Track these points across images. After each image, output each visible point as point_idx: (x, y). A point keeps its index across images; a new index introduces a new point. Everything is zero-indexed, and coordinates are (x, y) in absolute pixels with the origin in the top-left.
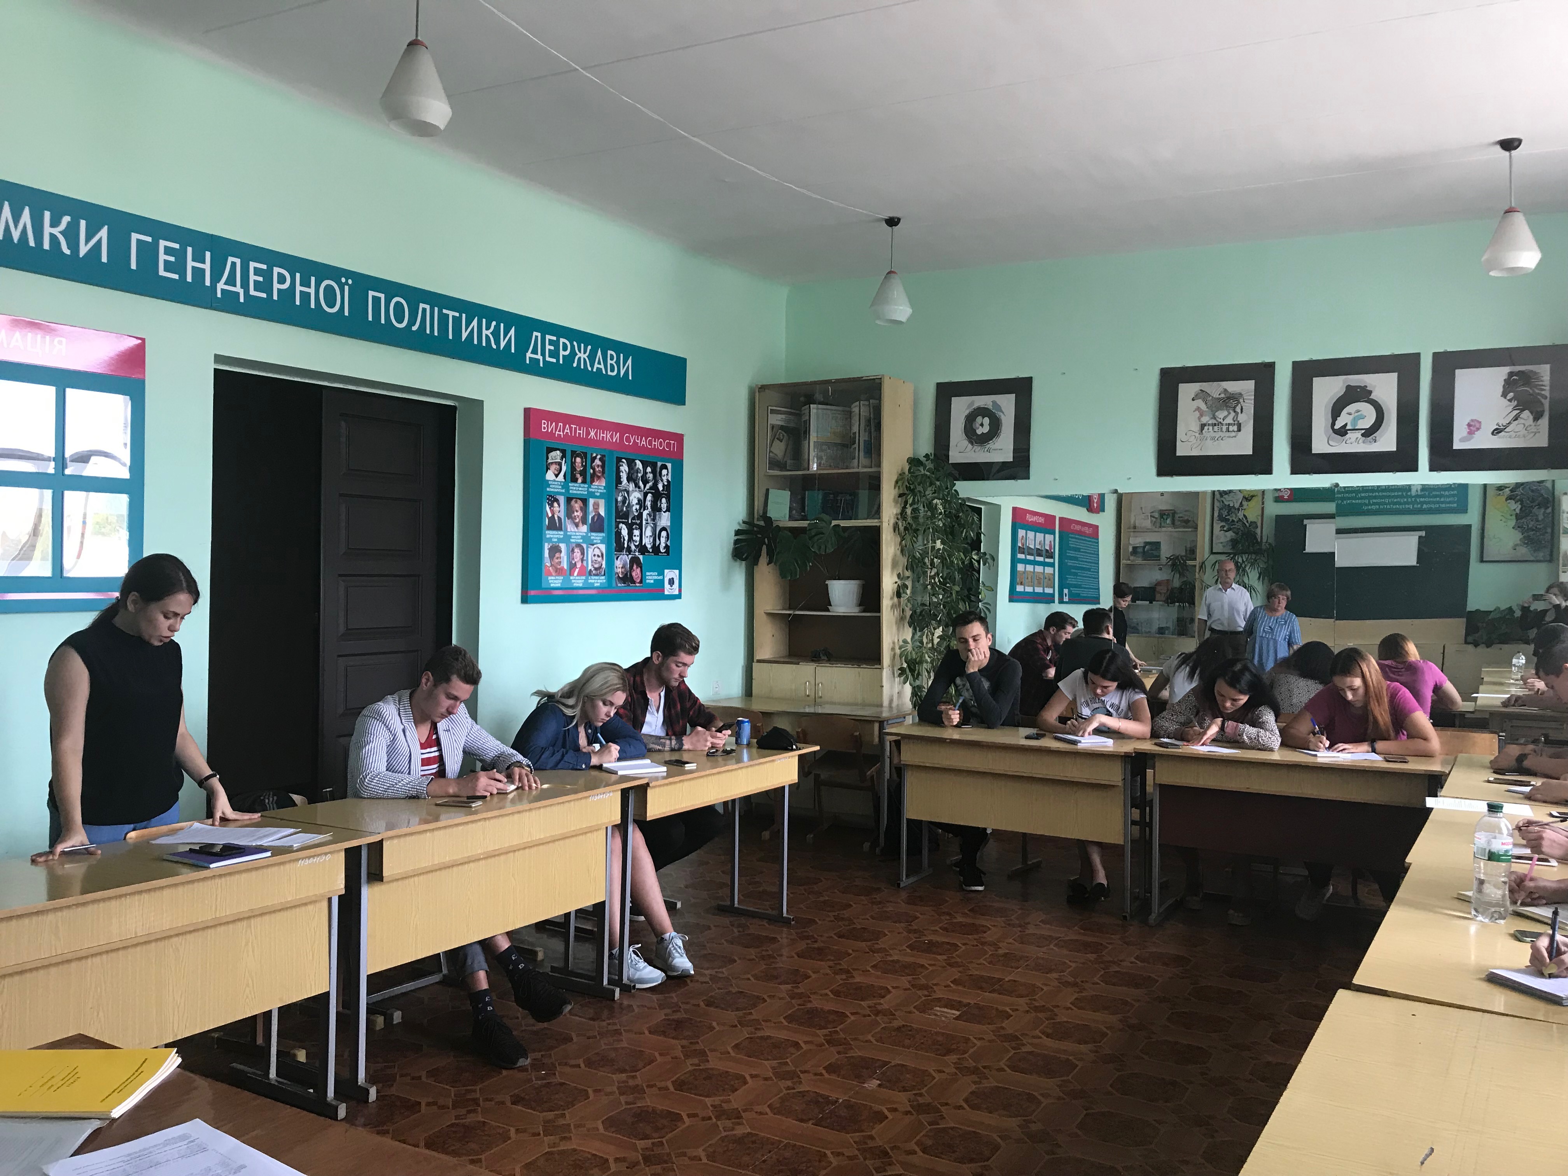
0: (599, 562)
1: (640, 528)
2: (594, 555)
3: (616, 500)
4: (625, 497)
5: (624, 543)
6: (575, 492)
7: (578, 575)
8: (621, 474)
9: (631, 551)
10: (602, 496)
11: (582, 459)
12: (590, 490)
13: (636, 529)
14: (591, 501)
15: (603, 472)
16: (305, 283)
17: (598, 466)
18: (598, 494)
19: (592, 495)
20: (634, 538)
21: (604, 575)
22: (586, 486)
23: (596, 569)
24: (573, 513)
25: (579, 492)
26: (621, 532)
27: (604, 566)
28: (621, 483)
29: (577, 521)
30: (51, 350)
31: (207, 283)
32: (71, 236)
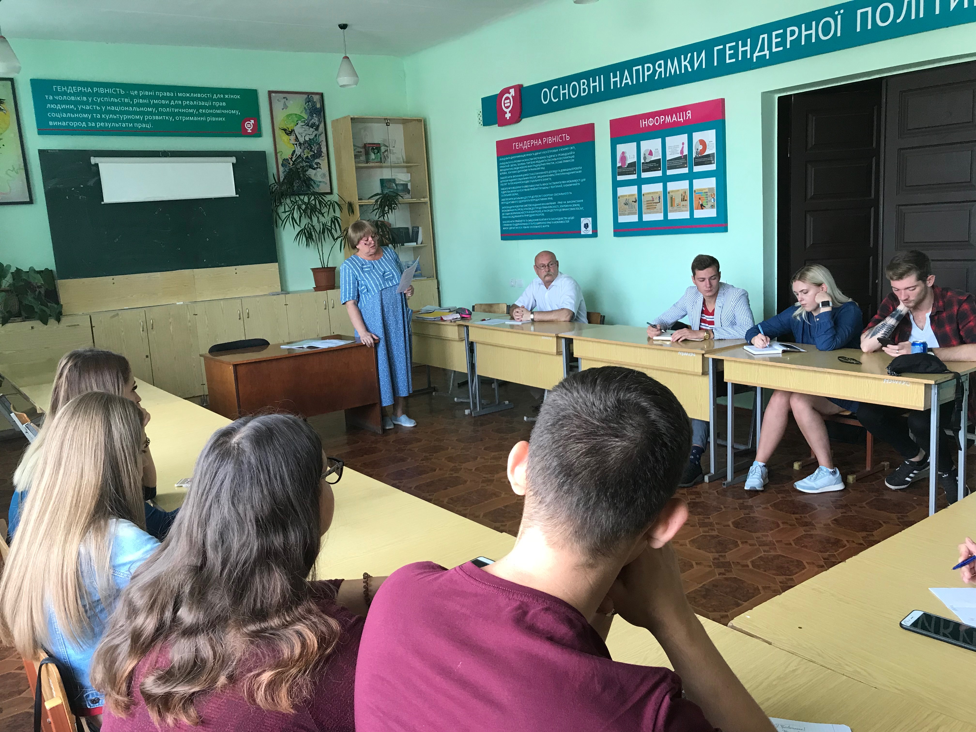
16: (808, 28)
30: (686, 118)
31: (749, 57)
32: (691, 62)
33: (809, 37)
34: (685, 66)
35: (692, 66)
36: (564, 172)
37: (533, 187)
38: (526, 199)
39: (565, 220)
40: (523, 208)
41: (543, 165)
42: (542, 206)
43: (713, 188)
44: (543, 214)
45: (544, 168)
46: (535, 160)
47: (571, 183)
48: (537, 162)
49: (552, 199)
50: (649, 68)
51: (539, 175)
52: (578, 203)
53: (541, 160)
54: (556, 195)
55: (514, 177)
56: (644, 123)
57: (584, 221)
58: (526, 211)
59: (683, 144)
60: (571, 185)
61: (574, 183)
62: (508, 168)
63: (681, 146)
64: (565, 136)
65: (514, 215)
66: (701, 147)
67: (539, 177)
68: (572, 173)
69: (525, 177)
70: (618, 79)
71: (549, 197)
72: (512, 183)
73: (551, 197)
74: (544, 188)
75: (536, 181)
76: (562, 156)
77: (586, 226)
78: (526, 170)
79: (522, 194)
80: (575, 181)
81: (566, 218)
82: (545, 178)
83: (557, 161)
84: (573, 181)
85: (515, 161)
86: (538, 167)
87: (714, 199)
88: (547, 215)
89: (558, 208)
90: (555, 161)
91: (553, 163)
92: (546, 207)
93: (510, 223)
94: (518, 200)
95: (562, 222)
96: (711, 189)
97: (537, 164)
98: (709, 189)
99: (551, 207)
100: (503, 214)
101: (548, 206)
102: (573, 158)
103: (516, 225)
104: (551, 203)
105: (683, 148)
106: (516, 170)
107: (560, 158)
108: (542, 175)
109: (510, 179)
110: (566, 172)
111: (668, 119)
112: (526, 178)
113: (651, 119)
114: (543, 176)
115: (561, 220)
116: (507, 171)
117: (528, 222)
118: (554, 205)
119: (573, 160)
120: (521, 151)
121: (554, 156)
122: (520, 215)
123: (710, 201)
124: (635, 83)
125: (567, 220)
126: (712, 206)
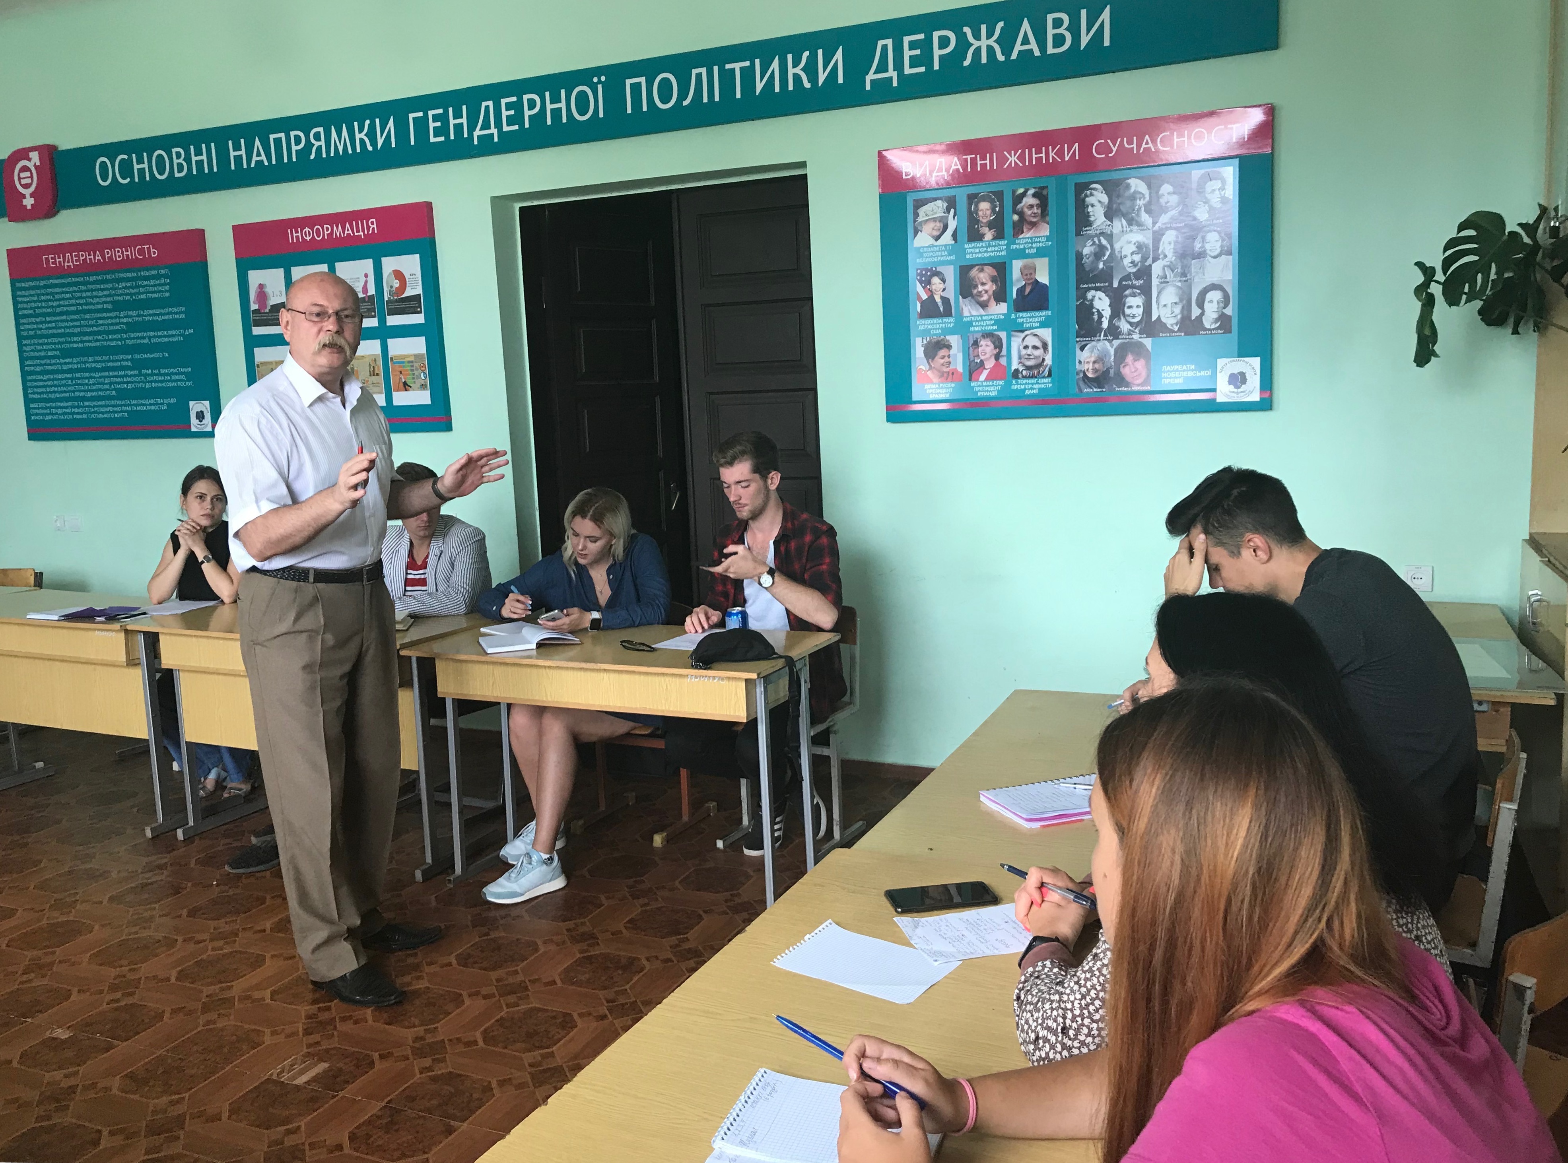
0: (1036, 358)
1: (1146, 291)
2: (1026, 347)
3: (1079, 256)
4: (1102, 248)
5: (1100, 322)
6: (979, 255)
7: (987, 379)
8: (1090, 209)
9: (1120, 333)
10: (1041, 253)
11: (992, 202)
12: (1014, 247)
13: (1134, 295)
14: (1017, 265)
15: (1044, 213)
16: (555, 99)
17: (1031, 207)
18: (1034, 251)
19: (1021, 254)
20: (1127, 311)
21: (1050, 375)
22: (1002, 242)
23: (1028, 368)
24: (976, 286)
25: (986, 255)
26: (1091, 306)
27: (1049, 361)
28: (1090, 224)
29: (985, 297)
30: (368, 230)
31: (466, 135)
32: (372, 135)
33: (556, 113)
34: (362, 140)
35: (374, 142)
36: (150, 315)
37: (90, 341)
38: (77, 363)
39: (157, 404)
40: (72, 379)
41: (108, 299)
42: (111, 377)
43: (423, 355)
44: (114, 393)
45: (109, 306)
46: (92, 290)
47: (165, 336)
48: (95, 293)
49: (130, 364)
50: (298, 140)
51: (101, 318)
52: (182, 374)
53: (102, 290)
54: (137, 356)
55: (48, 319)
56: (295, 235)
57: (195, 407)
58: (78, 385)
59: (366, 276)
60: (166, 340)
61: (173, 336)
62: (35, 302)
63: (363, 279)
64: (149, 249)
65: (55, 392)
66: (396, 284)
67: (100, 322)
68: (166, 317)
69: (72, 320)
70: (243, 153)
71: (123, 360)
72: (45, 332)
73: (127, 360)
74: (114, 343)
75: (95, 329)
76: (146, 286)
77: (200, 416)
78: (73, 308)
79: (67, 353)
80: (174, 332)
81: (160, 401)
82: (112, 324)
83: (134, 294)
84: (170, 333)
85: (49, 290)
86: (98, 303)
87: (425, 373)
88: (123, 394)
89: (143, 382)
90: (131, 295)
91: (128, 298)
92: (119, 380)
93: (46, 408)
94: (61, 364)
95: (153, 408)
96: (418, 356)
97: (97, 297)
98: (415, 355)
99: (129, 379)
100: (30, 391)
101: (122, 377)
102: (166, 291)
103: (60, 411)
104: (129, 373)
105: (366, 282)
106: (52, 307)
107: (142, 290)
108: (108, 318)
109: (41, 323)
110: (155, 315)
111: (338, 231)
112: (75, 323)
113: (307, 229)
114: (109, 321)
115: (151, 404)
116: (34, 309)
117: (82, 407)
118: (135, 376)
119: (167, 294)
120: (61, 272)
121: (128, 285)
122: (65, 392)
123: (419, 377)
124: (274, 162)
125: (162, 404)
126: (423, 387)
